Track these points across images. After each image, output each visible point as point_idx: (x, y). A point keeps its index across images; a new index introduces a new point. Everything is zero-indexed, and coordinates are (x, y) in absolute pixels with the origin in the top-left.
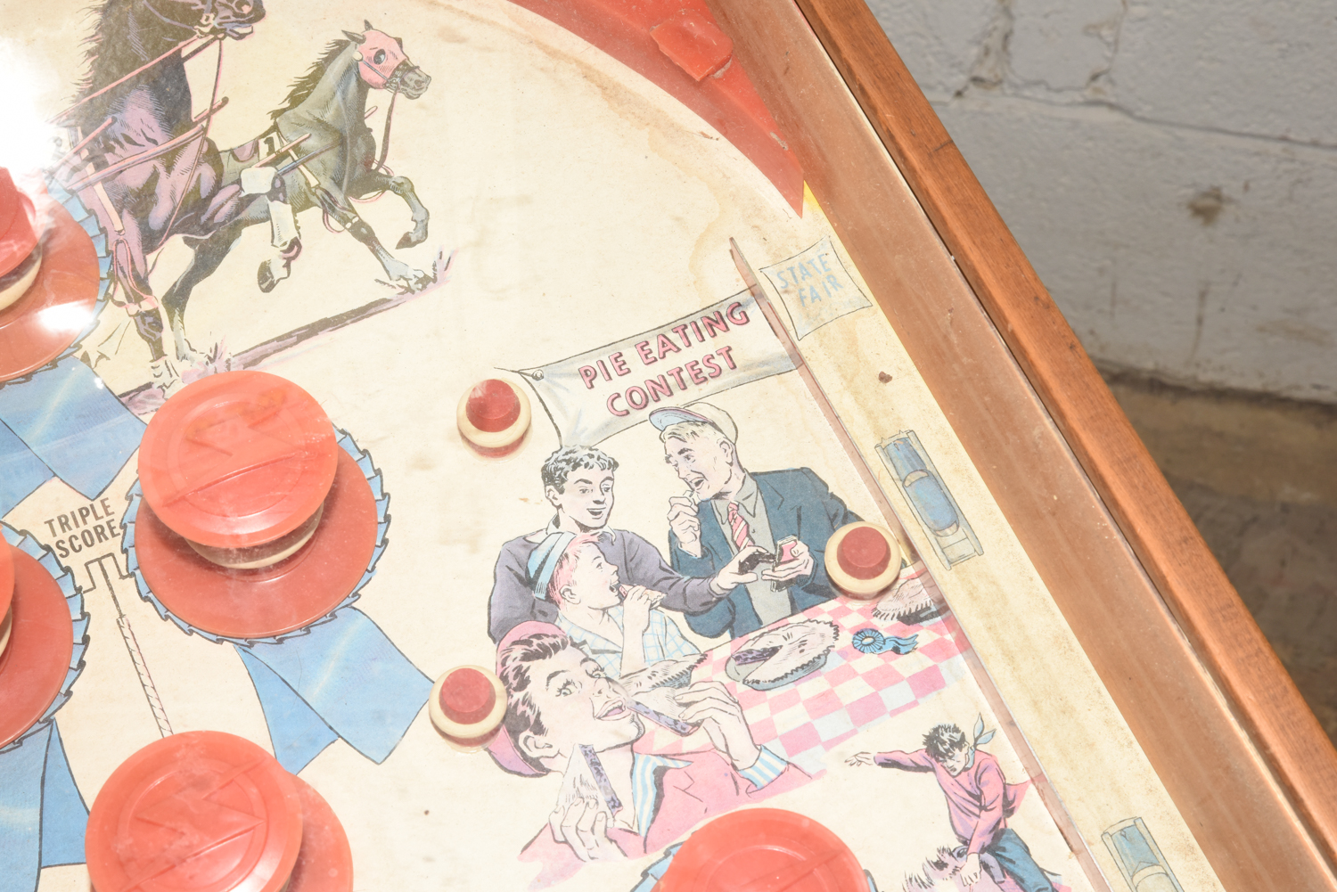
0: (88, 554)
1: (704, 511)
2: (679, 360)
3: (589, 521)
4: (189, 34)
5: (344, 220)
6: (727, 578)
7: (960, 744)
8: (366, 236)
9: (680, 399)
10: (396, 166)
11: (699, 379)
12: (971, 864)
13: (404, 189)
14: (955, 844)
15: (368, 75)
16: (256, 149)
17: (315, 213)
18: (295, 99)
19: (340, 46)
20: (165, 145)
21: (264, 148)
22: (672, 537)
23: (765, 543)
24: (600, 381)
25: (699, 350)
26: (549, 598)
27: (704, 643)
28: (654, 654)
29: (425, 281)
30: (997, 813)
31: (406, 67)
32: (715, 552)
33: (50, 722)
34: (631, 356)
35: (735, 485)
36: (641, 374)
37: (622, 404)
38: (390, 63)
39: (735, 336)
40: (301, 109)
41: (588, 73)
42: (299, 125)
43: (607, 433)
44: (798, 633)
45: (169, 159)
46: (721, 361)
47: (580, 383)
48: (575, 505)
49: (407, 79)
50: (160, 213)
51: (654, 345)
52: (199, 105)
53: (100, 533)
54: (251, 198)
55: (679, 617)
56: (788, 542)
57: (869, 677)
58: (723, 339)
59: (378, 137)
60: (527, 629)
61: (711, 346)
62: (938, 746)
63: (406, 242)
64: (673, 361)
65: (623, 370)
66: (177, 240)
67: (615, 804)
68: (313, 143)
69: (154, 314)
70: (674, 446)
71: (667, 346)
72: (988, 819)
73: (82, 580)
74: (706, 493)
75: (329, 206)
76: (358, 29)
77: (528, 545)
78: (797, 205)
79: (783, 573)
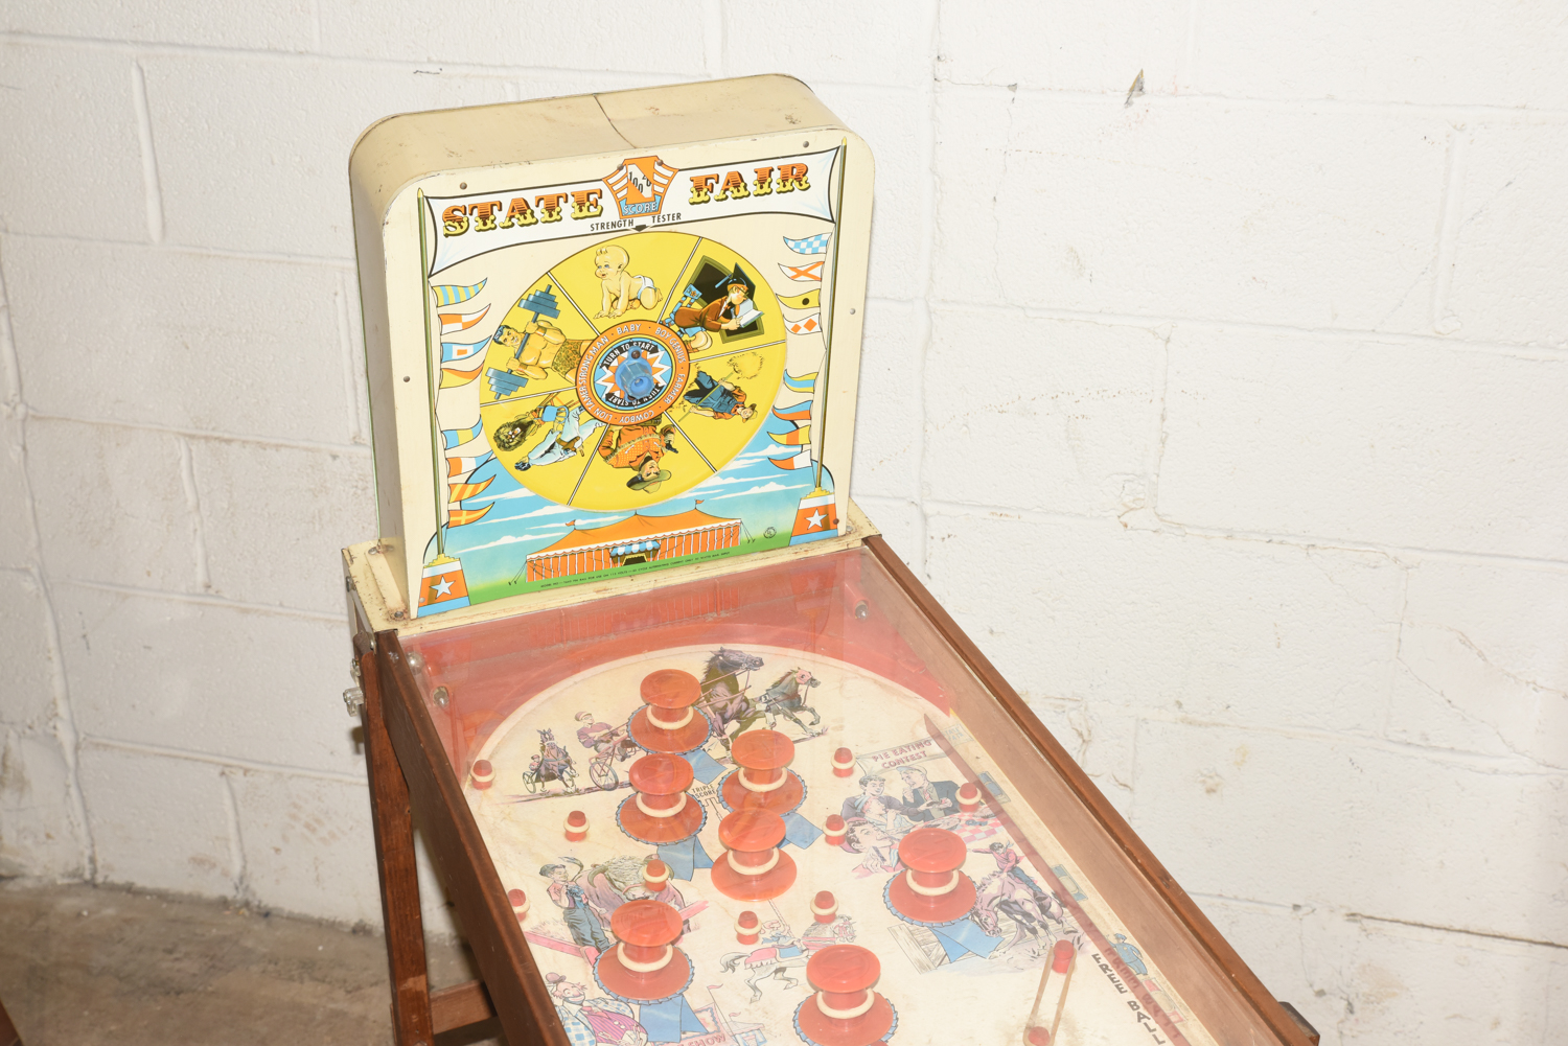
0: (706, 797)
1: (915, 792)
2: (909, 754)
3: (875, 793)
4: (738, 669)
5: (791, 718)
6: (923, 807)
7: (1002, 847)
8: (797, 721)
9: (907, 764)
10: (808, 704)
11: (913, 759)
12: (1004, 875)
13: (812, 711)
14: (999, 870)
15: (798, 681)
16: (761, 699)
17: (781, 716)
18: (775, 686)
19: (789, 674)
20: (730, 697)
21: (763, 699)
22: (904, 798)
23: (936, 799)
24: (879, 760)
25: (913, 752)
26: (862, 812)
27: (914, 823)
28: (897, 825)
29: (819, 734)
30: (1013, 863)
31: (812, 679)
32: (918, 801)
33: (695, 836)
34: (890, 753)
35: (926, 785)
36: (893, 758)
37: (886, 765)
38: (807, 678)
39: (927, 749)
40: (776, 689)
41: (875, 682)
42: (775, 693)
43: (882, 772)
44: (947, 821)
45: (731, 701)
46: (922, 755)
47: (873, 760)
48: (870, 789)
49: (813, 682)
50: (728, 715)
51: (898, 751)
52: (741, 687)
53: (710, 793)
54: (759, 712)
55: (906, 817)
56: (944, 799)
57: (971, 831)
58: (922, 749)
59: (802, 697)
60: (855, 819)
61: (918, 751)
62: (993, 848)
63: (812, 724)
64: (904, 754)
65: (887, 756)
66: (734, 721)
67: (883, 859)
68: (780, 698)
69: (727, 739)
70: (904, 776)
71: (902, 751)
72: (1010, 865)
73: (704, 803)
74: (916, 787)
75: (785, 715)
76: (796, 669)
77: (855, 799)
78: (948, 714)
79: (942, 806)
